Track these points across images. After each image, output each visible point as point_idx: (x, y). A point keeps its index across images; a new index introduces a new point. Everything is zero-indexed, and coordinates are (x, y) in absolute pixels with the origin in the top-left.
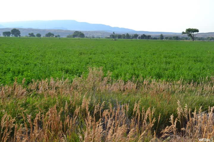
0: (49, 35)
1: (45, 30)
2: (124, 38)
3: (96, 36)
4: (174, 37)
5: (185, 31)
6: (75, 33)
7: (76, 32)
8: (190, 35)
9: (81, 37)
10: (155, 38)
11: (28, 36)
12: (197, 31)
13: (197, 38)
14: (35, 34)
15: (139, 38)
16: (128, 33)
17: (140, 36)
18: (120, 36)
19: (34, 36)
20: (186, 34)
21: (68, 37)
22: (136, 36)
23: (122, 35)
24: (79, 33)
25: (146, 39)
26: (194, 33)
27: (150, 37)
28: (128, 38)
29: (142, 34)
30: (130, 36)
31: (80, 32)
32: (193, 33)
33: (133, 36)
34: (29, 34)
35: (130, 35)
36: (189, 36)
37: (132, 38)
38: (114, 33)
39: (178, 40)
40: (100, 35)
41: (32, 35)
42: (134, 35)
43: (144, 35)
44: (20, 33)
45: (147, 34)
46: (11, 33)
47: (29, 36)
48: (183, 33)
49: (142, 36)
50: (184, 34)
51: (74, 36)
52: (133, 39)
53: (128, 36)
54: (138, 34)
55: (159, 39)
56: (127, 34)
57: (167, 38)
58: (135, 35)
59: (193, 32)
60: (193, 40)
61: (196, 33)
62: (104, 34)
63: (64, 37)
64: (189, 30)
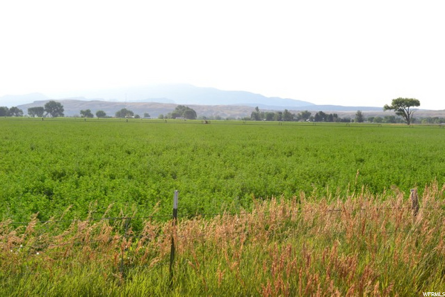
0: (124, 113)
1: (126, 103)
2: (280, 119)
3: (229, 115)
4: (386, 117)
5: (390, 105)
6: (177, 109)
7: (180, 107)
8: (401, 113)
9: (189, 118)
10: (346, 120)
11: (80, 115)
12: (417, 103)
13: (437, 118)
14: (94, 112)
15: (311, 119)
16: (288, 110)
17: (314, 116)
18: (270, 116)
19: (92, 116)
20: (393, 111)
21: (162, 117)
22: (306, 115)
23: (275, 113)
24: (184, 110)
25: (325, 121)
26: (411, 107)
27: (334, 118)
28: (288, 121)
29: (318, 111)
30: (294, 115)
31: (188, 108)
32: (407, 108)
33: (299, 114)
34: (82, 112)
35: (292, 113)
36: (398, 114)
37: (297, 121)
38: (257, 109)
39: (395, 122)
40: (238, 113)
41: (87, 113)
42: (301, 114)
43: (321, 113)
44: (63, 110)
45: (328, 112)
46: (45, 110)
47: (82, 117)
48: (387, 108)
49: (317, 115)
50: (388, 111)
51: (174, 116)
52: (299, 122)
53: (287, 116)
54: (309, 110)
55: (353, 121)
56: (286, 111)
57: (371, 119)
58: (303, 114)
59: (409, 106)
60: (409, 124)
61: (415, 107)
62: (246, 111)
63: (154, 118)
64: (399, 103)
